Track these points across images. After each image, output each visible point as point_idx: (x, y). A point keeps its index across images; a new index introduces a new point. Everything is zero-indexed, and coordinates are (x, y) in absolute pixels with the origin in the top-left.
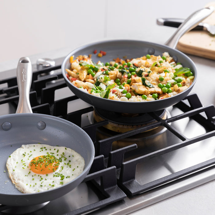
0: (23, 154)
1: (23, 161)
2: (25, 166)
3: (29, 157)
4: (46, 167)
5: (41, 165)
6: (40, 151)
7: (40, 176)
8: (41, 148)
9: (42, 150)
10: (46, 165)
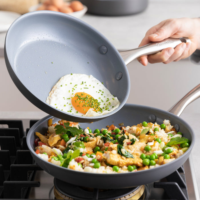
0: (83, 82)
1: (76, 86)
2: (73, 91)
3: (84, 88)
4: (83, 106)
5: (82, 102)
6: (97, 92)
7: (71, 108)
8: (100, 90)
9: (99, 92)
10: (84, 105)
